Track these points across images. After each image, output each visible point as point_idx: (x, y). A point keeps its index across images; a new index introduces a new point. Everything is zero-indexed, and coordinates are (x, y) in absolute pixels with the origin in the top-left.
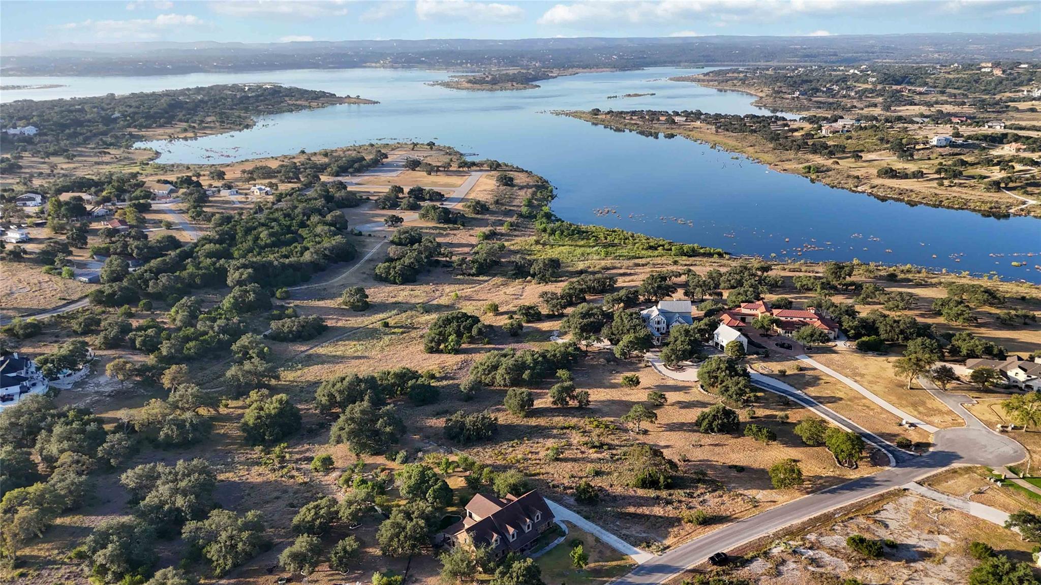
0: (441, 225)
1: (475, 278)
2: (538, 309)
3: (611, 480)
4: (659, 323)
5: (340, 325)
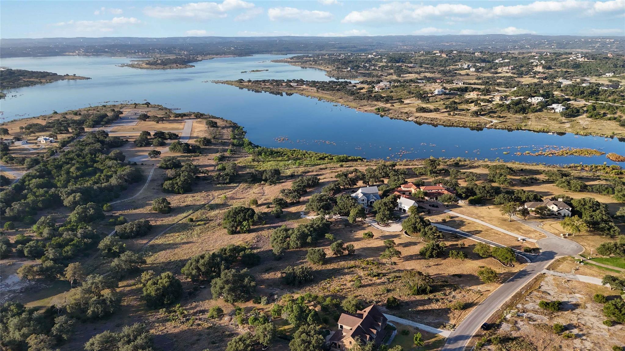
0: (186, 154)
1: (229, 185)
2: (285, 200)
3: (398, 293)
4: (363, 200)
5: (159, 224)
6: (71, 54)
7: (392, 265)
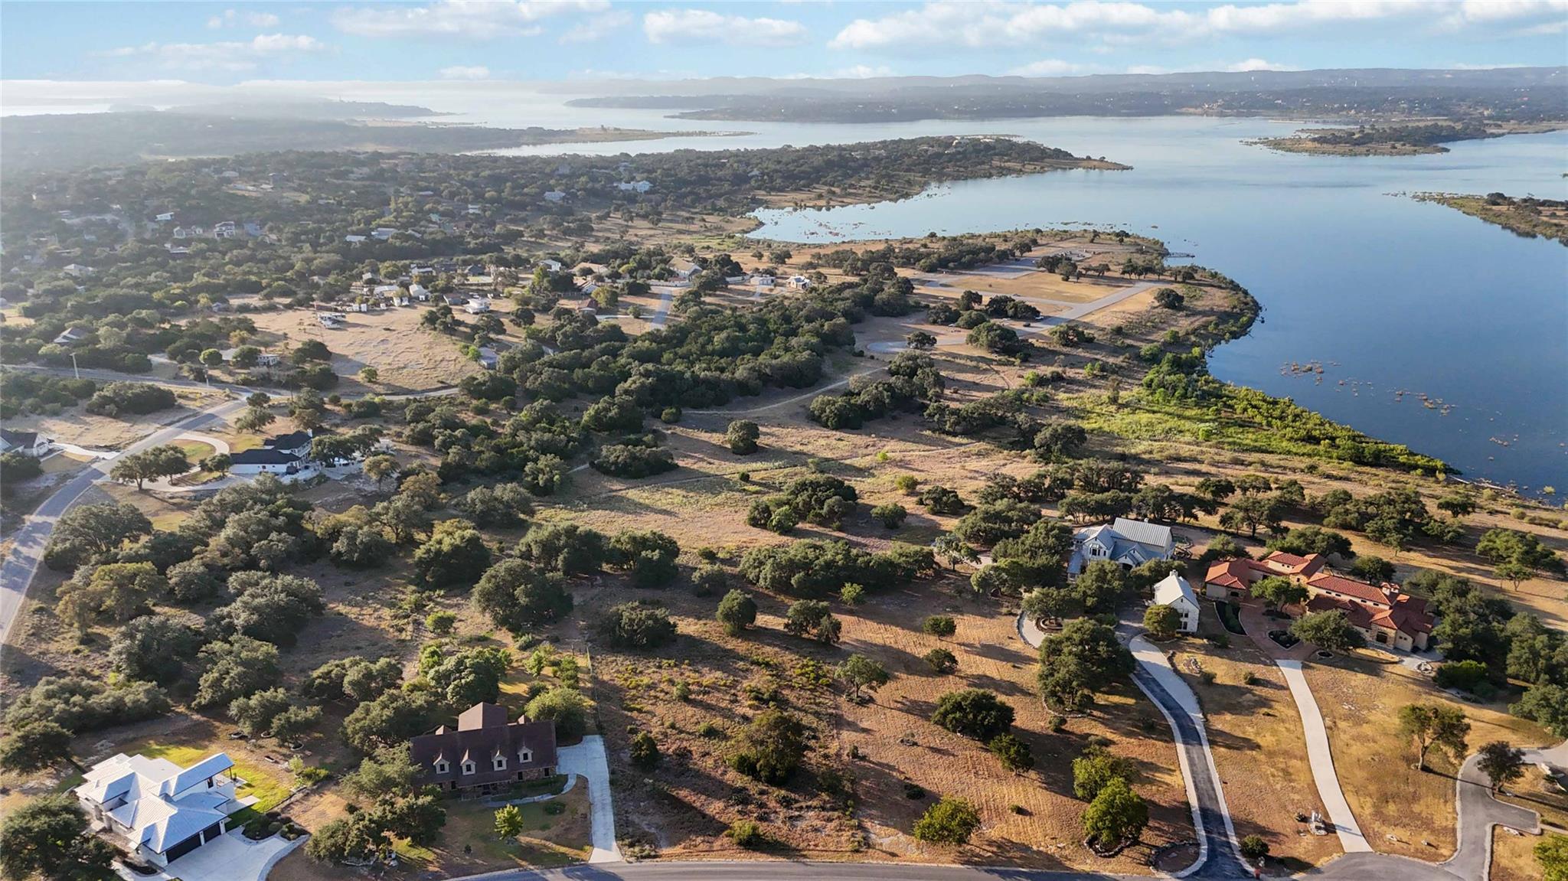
0: (994, 356)
1: (950, 438)
2: (956, 496)
3: (718, 748)
4: (1094, 552)
5: (695, 467)
6: (1192, 110)
7: (851, 700)
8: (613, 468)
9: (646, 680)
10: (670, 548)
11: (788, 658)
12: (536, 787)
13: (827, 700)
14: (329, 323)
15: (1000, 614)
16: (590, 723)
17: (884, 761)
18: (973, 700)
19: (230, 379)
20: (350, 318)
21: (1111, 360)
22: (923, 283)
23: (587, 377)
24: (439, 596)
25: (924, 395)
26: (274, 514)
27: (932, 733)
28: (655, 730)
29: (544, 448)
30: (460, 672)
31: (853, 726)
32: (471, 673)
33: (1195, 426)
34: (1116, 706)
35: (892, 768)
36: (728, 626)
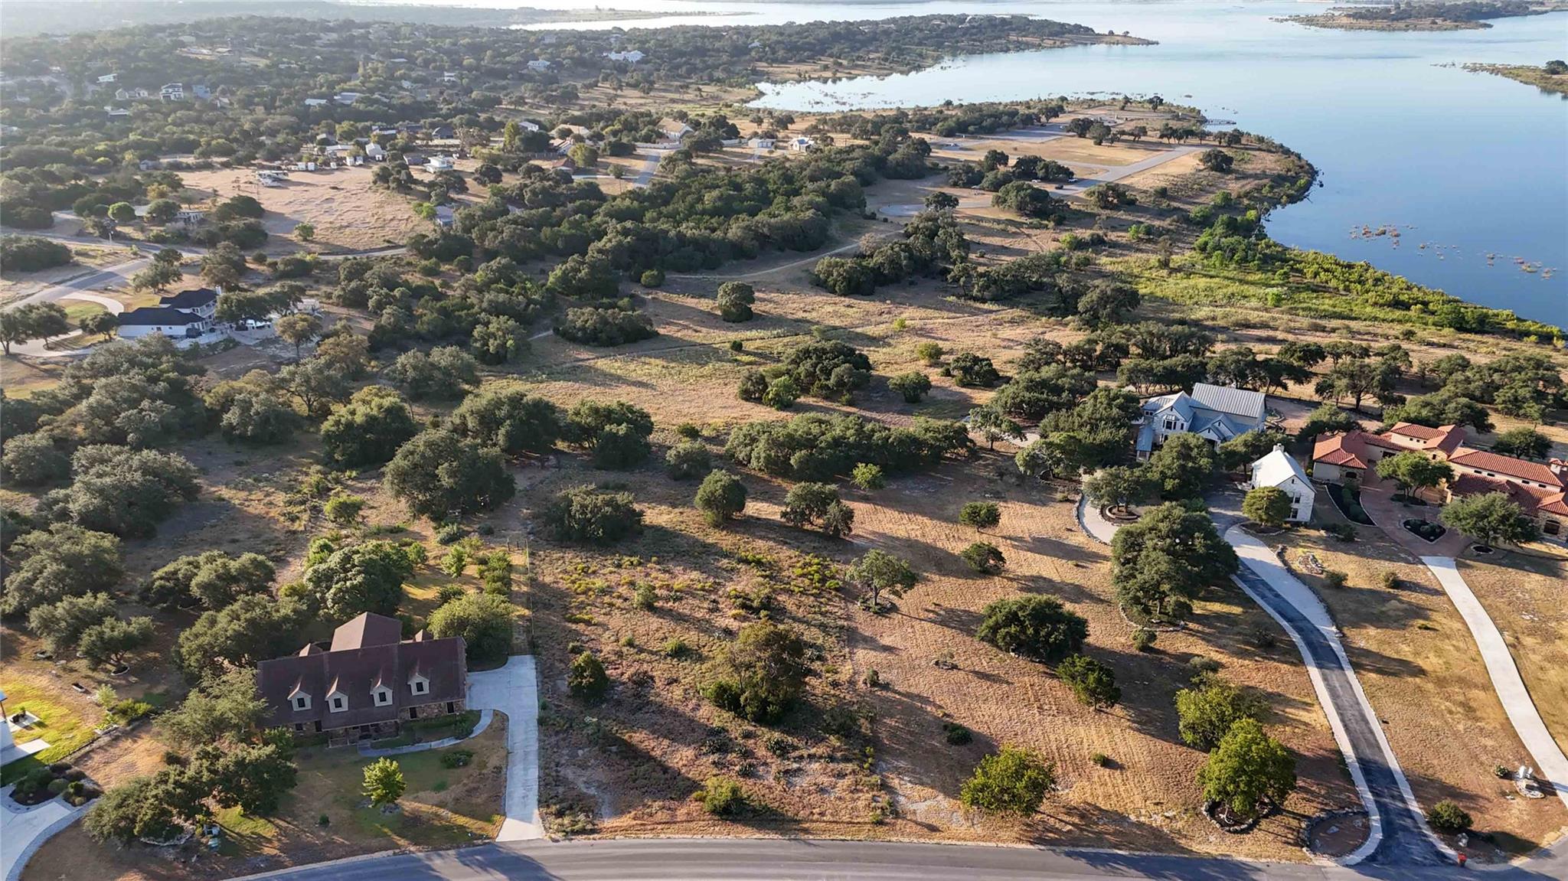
0: (1023, 220)
1: (978, 305)
2: (991, 365)
3: (689, 672)
4: (1169, 425)
5: (679, 335)
7: (868, 608)
8: (580, 334)
9: (599, 583)
10: (642, 424)
11: (785, 555)
12: (434, 728)
13: (837, 607)
14: (269, 181)
15: (1054, 500)
16: (519, 639)
17: (913, 690)
18: (1033, 609)
19: (138, 235)
20: (291, 177)
21: (1157, 223)
22: (941, 146)
23: (556, 236)
24: (350, 478)
25: (947, 257)
26: (153, 380)
27: (976, 653)
28: (606, 649)
29: (497, 310)
30: (346, 571)
31: (871, 643)
32: (359, 573)
33: (1262, 291)
34: (1218, 616)
35: (926, 700)
36: (709, 515)
